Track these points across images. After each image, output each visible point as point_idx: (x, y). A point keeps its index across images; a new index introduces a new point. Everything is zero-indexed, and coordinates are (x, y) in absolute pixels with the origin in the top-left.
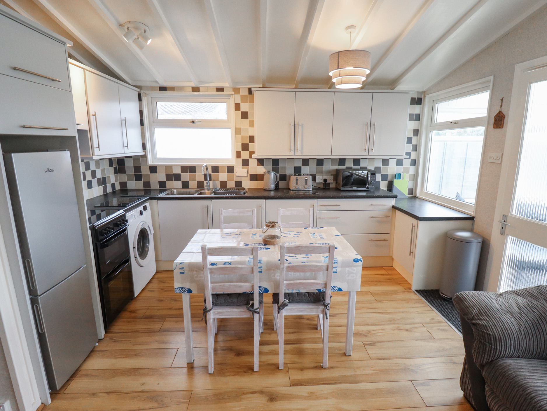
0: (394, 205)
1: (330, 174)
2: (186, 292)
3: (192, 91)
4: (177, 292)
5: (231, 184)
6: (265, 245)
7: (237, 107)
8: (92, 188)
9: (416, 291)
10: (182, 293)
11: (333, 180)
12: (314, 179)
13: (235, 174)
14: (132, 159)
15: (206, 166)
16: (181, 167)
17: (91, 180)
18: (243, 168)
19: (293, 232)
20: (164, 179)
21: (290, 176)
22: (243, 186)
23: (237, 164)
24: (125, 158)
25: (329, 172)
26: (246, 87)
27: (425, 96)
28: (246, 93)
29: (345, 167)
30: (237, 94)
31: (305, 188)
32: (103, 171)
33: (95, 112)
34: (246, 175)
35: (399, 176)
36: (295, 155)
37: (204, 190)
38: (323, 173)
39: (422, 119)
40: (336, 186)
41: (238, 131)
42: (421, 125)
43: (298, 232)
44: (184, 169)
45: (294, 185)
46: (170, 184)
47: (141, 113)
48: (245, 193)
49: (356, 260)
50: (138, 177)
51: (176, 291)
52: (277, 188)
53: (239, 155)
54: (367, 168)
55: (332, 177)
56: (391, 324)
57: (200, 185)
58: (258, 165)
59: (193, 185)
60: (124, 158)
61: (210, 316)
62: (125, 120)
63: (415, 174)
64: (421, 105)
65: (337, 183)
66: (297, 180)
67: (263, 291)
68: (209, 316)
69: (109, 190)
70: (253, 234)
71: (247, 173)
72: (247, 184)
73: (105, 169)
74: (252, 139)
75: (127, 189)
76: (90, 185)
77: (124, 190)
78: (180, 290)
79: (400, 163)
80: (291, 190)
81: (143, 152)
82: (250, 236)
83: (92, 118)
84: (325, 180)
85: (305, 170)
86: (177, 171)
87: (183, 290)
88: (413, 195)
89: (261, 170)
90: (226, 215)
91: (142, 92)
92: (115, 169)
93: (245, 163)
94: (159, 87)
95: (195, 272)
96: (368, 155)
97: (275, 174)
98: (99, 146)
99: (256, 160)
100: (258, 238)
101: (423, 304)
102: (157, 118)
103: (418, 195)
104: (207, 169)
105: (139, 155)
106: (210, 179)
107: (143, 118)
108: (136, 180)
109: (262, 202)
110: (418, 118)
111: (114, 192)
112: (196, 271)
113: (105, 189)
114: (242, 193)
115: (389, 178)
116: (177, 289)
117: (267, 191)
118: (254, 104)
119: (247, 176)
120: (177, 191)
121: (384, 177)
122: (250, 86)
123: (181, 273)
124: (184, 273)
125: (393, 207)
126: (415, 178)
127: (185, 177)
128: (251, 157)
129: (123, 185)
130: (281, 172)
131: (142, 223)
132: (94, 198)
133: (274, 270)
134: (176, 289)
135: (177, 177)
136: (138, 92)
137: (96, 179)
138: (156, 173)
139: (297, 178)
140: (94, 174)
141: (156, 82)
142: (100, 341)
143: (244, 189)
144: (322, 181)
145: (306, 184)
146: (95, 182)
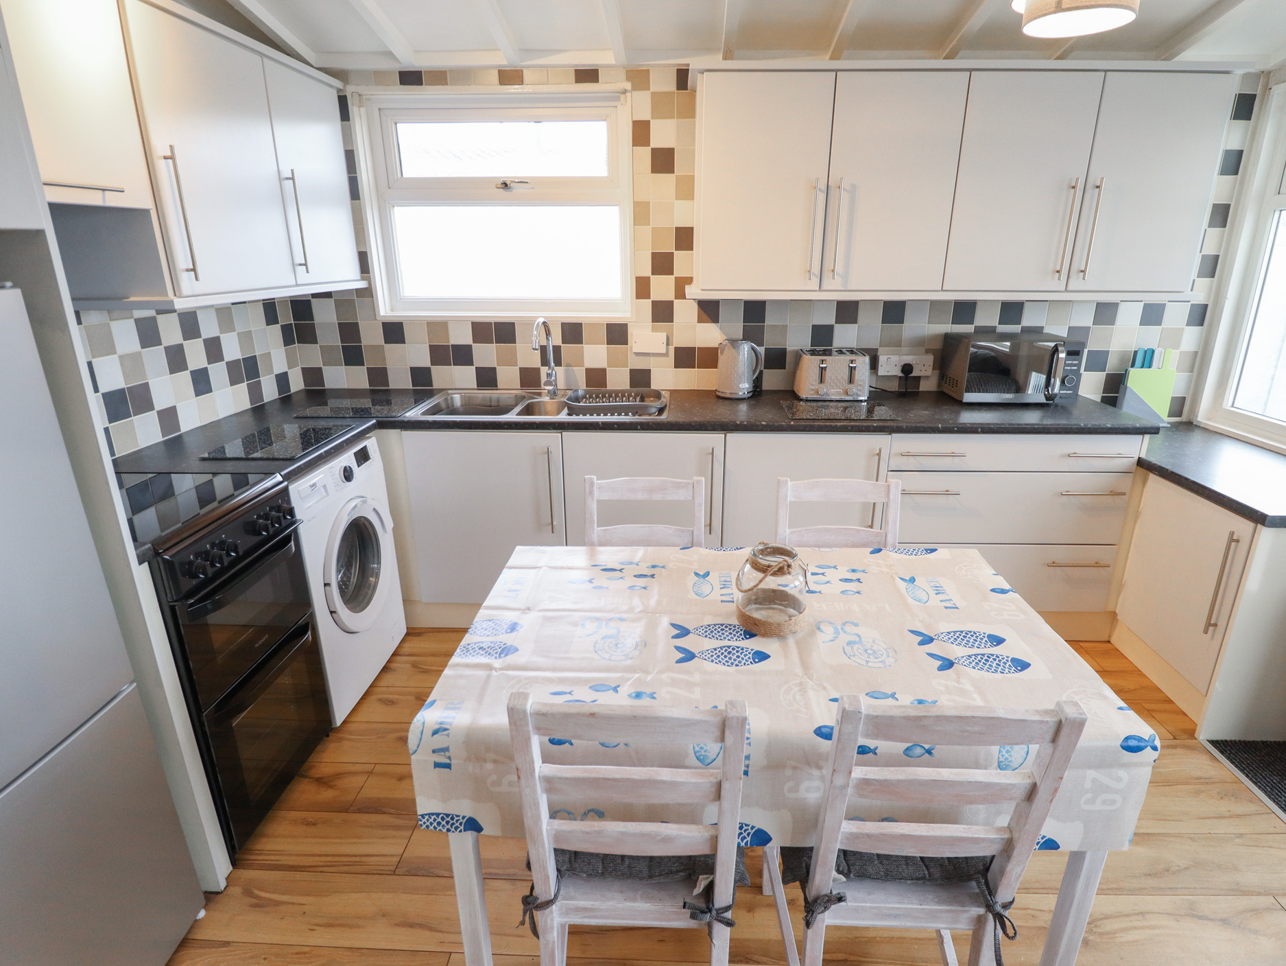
0: (1143, 456)
1: (923, 349)
2: (462, 828)
3: (501, 84)
4: (427, 826)
5: (618, 380)
6: (750, 634)
7: (641, 132)
8: (209, 390)
9: (1214, 743)
10: (445, 830)
11: (931, 367)
12: (874, 365)
13: (631, 348)
14: (331, 302)
15: (544, 323)
16: (473, 324)
17: (206, 369)
18: (654, 330)
19: (835, 567)
20: (424, 361)
21: (798, 356)
22: (655, 385)
23: (635, 314)
24: (312, 298)
25: (920, 344)
26: (670, 65)
27: (1267, 88)
28: (670, 85)
29: (973, 326)
30: (642, 90)
31: (847, 393)
32: (245, 338)
33: (171, 146)
34: (665, 352)
35: (1147, 358)
36: (822, 288)
37: (540, 394)
38: (900, 346)
39: (1246, 168)
40: (939, 385)
41: (641, 212)
42: (1240, 191)
43: (853, 571)
44: (482, 331)
45: (813, 385)
46: (444, 376)
47: (350, 157)
48: (661, 411)
49: (1132, 743)
50: (353, 356)
51: (424, 823)
52: (757, 392)
53: (642, 288)
54: (1045, 331)
55: (930, 359)
56: (1161, 889)
57: (529, 378)
58: (699, 321)
59: (508, 378)
60: (310, 298)
61: (549, 921)
62: (293, 179)
63: (1197, 352)
64: (1249, 119)
65: (943, 377)
66: (822, 368)
67: (749, 839)
68: (546, 921)
69: (270, 392)
70: (696, 574)
71: (668, 344)
72: (666, 378)
73: (251, 331)
74: (685, 238)
75: (325, 390)
76: (201, 383)
77: (316, 392)
78: (439, 820)
79: (1152, 315)
80: (802, 400)
81: (363, 279)
82: (690, 585)
83: (163, 168)
84: (907, 369)
85: (845, 336)
86: (462, 337)
87: (448, 823)
88: (1184, 418)
89: (709, 335)
90: (605, 497)
91: (350, 90)
92: (286, 330)
93: (663, 312)
94: (400, 73)
95: (489, 766)
96: (1066, 290)
97: (753, 349)
98: (194, 265)
99: (696, 306)
100: (716, 595)
101: (1251, 801)
102: (399, 175)
103: (1202, 417)
104: (548, 333)
105: (352, 290)
106: (558, 362)
107: (358, 175)
108: (348, 362)
109: (714, 439)
110: (1233, 163)
111: (286, 400)
112: (495, 761)
113: (255, 391)
114: (653, 410)
115: (1112, 365)
116: (427, 817)
117: (727, 402)
118: (695, 122)
119: (666, 355)
120: (462, 397)
121: (1098, 360)
122: (682, 61)
123: (437, 765)
124: (448, 766)
125: (1141, 463)
126: (1197, 363)
127: (485, 354)
128: (680, 294)
129: (313, 375)
130: (771, 341)
131: (353, 504)
132: (219, 421)
133: (794, 768)
134: (424, 818)
135: (462, 355)
136: (339, 90)
137: (224, 362)
138: (403, 342)
139: (822, 361)
140: (214, 349)
141: (389, 54)
142: (210, 897)
143: (657, 395)
144: (897, 372)
145: (851, 380)
146: (218, 373)
